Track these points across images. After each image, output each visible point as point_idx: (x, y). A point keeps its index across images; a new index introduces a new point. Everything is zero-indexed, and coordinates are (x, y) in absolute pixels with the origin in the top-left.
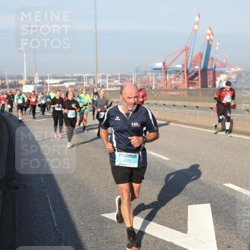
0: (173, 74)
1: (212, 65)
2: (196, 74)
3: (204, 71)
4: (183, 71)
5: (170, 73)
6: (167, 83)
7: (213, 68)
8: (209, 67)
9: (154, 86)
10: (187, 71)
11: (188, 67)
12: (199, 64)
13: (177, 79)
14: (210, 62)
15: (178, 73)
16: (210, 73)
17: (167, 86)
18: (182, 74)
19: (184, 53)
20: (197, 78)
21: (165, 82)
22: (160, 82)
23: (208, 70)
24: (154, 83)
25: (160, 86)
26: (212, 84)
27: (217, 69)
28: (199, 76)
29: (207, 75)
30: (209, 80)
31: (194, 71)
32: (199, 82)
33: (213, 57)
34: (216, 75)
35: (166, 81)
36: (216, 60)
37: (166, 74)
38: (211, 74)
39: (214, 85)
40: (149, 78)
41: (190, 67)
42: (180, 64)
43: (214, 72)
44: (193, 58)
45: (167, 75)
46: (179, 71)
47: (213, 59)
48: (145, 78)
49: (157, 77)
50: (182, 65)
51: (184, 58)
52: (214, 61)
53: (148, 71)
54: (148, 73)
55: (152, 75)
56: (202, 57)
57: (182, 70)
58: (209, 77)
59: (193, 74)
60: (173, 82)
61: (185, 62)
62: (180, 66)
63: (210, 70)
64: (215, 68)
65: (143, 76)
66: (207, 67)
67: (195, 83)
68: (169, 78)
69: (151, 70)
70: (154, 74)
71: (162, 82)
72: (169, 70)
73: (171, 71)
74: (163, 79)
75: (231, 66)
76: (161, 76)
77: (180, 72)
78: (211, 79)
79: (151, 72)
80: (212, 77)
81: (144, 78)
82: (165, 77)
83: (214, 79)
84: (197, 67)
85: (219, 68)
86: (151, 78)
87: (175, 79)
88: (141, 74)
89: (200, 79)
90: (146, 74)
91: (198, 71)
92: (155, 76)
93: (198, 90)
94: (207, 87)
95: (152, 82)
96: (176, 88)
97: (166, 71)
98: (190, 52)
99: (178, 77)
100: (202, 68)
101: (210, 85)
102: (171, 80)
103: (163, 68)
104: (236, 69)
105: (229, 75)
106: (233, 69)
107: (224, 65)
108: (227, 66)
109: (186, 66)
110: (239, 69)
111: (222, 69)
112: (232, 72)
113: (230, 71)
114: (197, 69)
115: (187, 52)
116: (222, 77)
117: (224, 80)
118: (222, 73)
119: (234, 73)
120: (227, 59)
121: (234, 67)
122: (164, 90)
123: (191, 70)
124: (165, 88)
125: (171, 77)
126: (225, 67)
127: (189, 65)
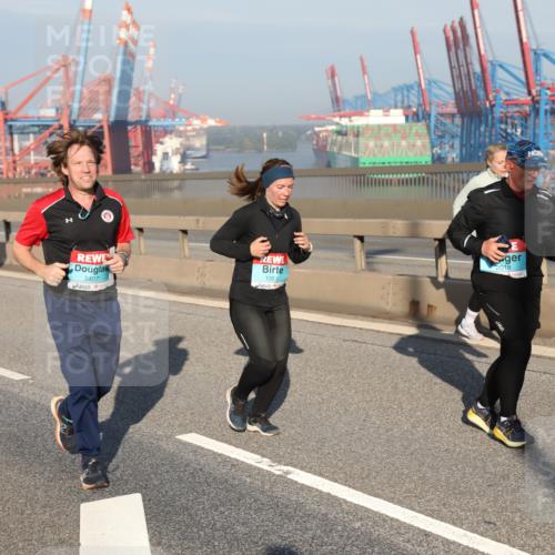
0: (32, 136)
1: (140, 109)
3: (120, 126)
4: (61, 127)
5: (24, 132)
6: (14, 162)
7: (144, 117)
8: (132, 116)
11: (74, 116)
14: (133, 101)
15: (47, 133)
17: (15, 169)
21: (10, 158)
23: (131, 124)
26: (141, 163)
27: (150, 123)
28: (107, 141)
29: (127, 138)
30: (134, 152)
31: (89, 127)
33: (141, 88)
34: (154, 140)
35: (14, 155)
36: (151, 95)
37: (11, 134)
39: (149, 166)
41: (79, 116)
43: (147, 131)
45: (16, 137)
46: (48, 126)
47: (140, 93)
50: (57, 110)
52: (146, 99)
57: (56, 124)
58: (132, 143)
60: (33, 158)
62: (51, 113)
63: (136, 123)
64: (148, 118)
68: (21, 148)
72: (18, 124)
73: (24, 127)
74: (3, 150)
75: (190, 115)
77: (51, 130)
78: (141, 149)
80: (140, 143)
82: (9, 144)
83: (149, 150)
84: (98, 116)
85: (158, 118)
87: (37, 150)
89: (108, 150)
91: (101, 127)
94: (128, 171)
97: (11, 127)
100: (112, 119)
101: (136, 165)
102: (26, 151)
104: (204, 121)
105: (188, 138)
106: (196, 123)
107: (173, 112)
108: (180, 114)
109: (66, 113)
110: (211, 122)
111: (168, 122)
112: (194, 130)
113: (189, 128)
114: (100, 121)
115: (67, 73)
116: (170, 144)
117: (176, 152)
118: (166, 132)
119: (198, 133)
120: (180, 95)
121: (197, 117)
122: (8, 182)
123: (81, 123)
124: (11, 175)
125: (27, 143)
126: (174, 117)
127: (76, 109)
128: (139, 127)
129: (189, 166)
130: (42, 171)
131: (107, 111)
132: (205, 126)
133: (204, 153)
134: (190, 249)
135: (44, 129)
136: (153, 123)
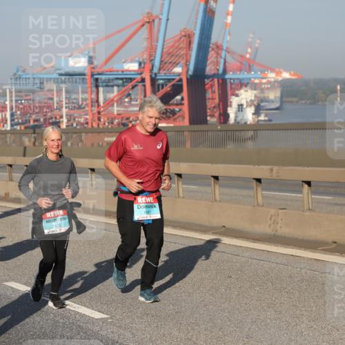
0: (115, 88)
1: (217, 63)
2: (177, 89)
3: (198, 80)
4: (143, 80)
5: (109, 85)
6: (99, 113)
7: (221, 71)
8: (209, 70)
9: (65, 120)
10: (153, 81)
11: (155, 70)
12: (183, 62)
13: (127, 100)
14: (212, 56)
15: (130, 85)
16: (212, 86)
17: (99, 119)
18: (140, 88)
19: (145, 30)
20: (178, 97)
21: (95, 110)
22: (80, 107)
23: (208, 77)
24: (64, 111)
25: (82, 120)
26: (217, 114)
27: (227, 76)
28: (185, 93)
29: (205, 91)
30: (210, 104)
31: (169, 80)
32: (185, 108)
33: (220, 42)
34: (229, 92)
35: (99, 106)
36: (228, 51)
37: (97, 87)
38: (216, 88)
39: (225, 116)
40: (52, 99)
41: (160, 69)
42: (132, 61)
43: (223, 84)
44: (168, 45)
45: (101, 89)
46: (131, 80)
47: (219, 47)
48: (39, 98)
49: (74, 96)
50: (140, 64)
51: (145, 44)
52: (223, 54)
53: (49, 80)
54: (47, 86)
55: (59, 91)
56: (190, 43)
57: (139, 77)
58: (209, 95)
59: (168, 88)
60: (116, 109)
61: (145, 56)
62: (134, 66)
63: (213, 76)
64: (225, 71)
65: (33, 92)
66: (204, 70)
67: (173, 113)
68: (105, 99)
69: (56, 76)
70: (64, 87)
71: (87, 109)
72: (103, 77)
73: (109, 80)
74: (89, 102)
75: (265, 68)
76: (83, 92)
77: (134, 83)
78: (217, 101)
79: (56, 81)
80: (217, 96)
81: (37, 99)
82: (94, 96)
83: (224, 103)
84: (178, 70)
85: (234, 72)
86: (55, 99)
87: (120, 102)
88: (30, 87)
89: (186, 102)
90: (41, 88)
91: (181, 80)
92: (67, 92)
93: (180, 131)
94: (205, 122)
95: (60, 108)
96: (124, 125)
97: (97, 80)
98: (159, 30)
99: (129, 95)
100: (190, 73)
101: (212, 116)
102: (109, 103)
103: (88, 72)
104: (278, 73)
105: (262, 91)
106: (271, 76)
107: (248, 65)
108: (255, 67)
109: (148, 66)
110: (286, 75)
111: (243, 75)
112: (269, 82)
113: (264, 81)
114: (179, 74)
115: (151, 30)
116: (245, 96)
117: (250, 104)
118: (242, 84)
119: (273, 85)
120: (257, 49)
121: (272, 70)
122: (93, 131)
123: (162, 77)
124: (95, 125)
125: (111, 96)
126: (249, 71)
127: (157, 63)
128: (216, 80)
129: (262, 118)
130: (124, 121)
131: (187, 65)
132: (280, 79)
133: (277, 105)
134: (263, 197)
135: (127, 81)
136: (229, 76)
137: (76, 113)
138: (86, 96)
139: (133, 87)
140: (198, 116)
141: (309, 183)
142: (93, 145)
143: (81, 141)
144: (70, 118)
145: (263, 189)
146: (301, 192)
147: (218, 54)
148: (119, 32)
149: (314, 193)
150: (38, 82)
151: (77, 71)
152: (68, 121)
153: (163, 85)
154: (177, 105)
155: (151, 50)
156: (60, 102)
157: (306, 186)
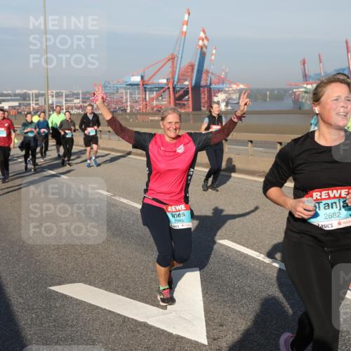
0: (155, 92)
1: (207, 80)
2: (186, 93)
3: (197, 88)
4: (169, 88)
5: (151, 90)
6: (146, 105)
8: (203, 83)
9: (129, 108)
10: (174, 88)
11: (175, 83)
12: (189, 79)
13: (160, 98)
14: (204, 76)
15: (162, 91)
16: (204, 91)
17: (146, 108)
18: (167, 92)
19: (169, 64)
20: (187, 97)
21: (144, 103)
22: (136, 102)
23: (202, 87)
24: (129, 103)
25: (138, 108)
26: (206, 106)
28: (190, 95)
30: (203, 101)
31: (183, 88)
32: (190, 103)
33: (208, 69)
34: (213, 95)
35: (146, 101)
36: (212, 74)
37: (145, 91)
38: (206, 92)
40: (122, 97)
41: (177, 82)
42: (164, 78)
43: (210, 90)
44: (181, 70)
45: (147, 93)
46: (163, 88)
47: (207, 72)
48: (116, 97)
49: (133, 96)
50: (167, 80)
51: (170, 70)
52: (210, 75)
53: (121, 87)
54: (120, 91)
55: (126, 93)
56: (193, 69)
57: (166, 87)
58: (202, 96)
59: (181, 92)
60: (155, 103)
61: (170, 76)
62: (164, 81)
63: (205, 86)
64: (210, 84)
65: (113, 94)
66: (200, 83)
67: (184, 105)
68: (149, 98)
69: (124, 85)
70: (128, 91)
71: (141, 103)
72: (149, 86)
73: (152, 88)
74: (141, 99)
75: (231, 83)
76: (139, 94)
78: (206, 99)
79: (125, 88)
80: (206, 96)
82: (144, 96)
83: (210, 100)
84: (187, 83)
85: (215, 84)
86: (124, 98)
87: (157, 99)
88: (112, 91)
89: (190, 99)
90: (117, 92)
91: (188, 88)
92: (130, 94)
93: (188, 114)
94: (200, 110)
95: (127, 102)
96: (159, 111)
97: (145, 88)
98: (177, 62)
99: (161, 96)
100: (193, 84)
101: (204, 107)
102: (152, 99)
103: (141, 84)
104: (238, 86)
105: (229, 94)
106: (234, 87)
107: (222, 81)
108: (226, 82)
109: (172, 81)
110: (242, 86)
111: (220, 86)
112: (233, 90)
113: (231, 89)
114: (187, 85)
115: (173, 62)
116: (220, 97)
117: (223, 101)
118: (219, 91)
119: (235, 91)
120: (227, 73)
121: (235, 84)
122: (143, 114)
123: (178, 86)
124: (144, 111)
125: (152, 96)
126: (223, 84)
127: (176, 79)
128: (206, 89)
129: (229, 108)
130: (159, 109)
131: (191, 80)
132: (238, 88)
133: (237, 102)
134: (229, 148)
135: (161, 89)
136: (213, 86)
137: (135, 105)
138: (140, 96)
139: (164, 91)
140: (197, 107)
141: (251, 142)
142: (143, 121)
143: (137, 119)
144: (132, 107)
145: (229, 144)
146: (247, 146)
147: (207, 75)
148: (154, 65)
149: (254, 146)
150: (115, 88)
151: (135, 83)
152: (131, 108)
153: (179, 91)
154: (186, 101)
155: (173, 73)
156: (127, 99)
157: (250, 143)
